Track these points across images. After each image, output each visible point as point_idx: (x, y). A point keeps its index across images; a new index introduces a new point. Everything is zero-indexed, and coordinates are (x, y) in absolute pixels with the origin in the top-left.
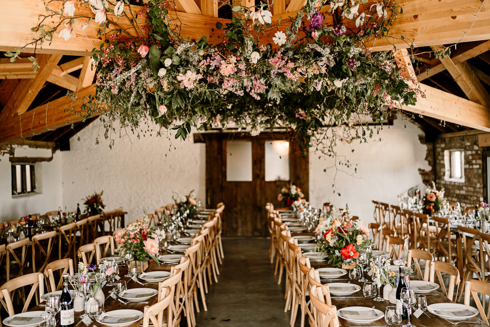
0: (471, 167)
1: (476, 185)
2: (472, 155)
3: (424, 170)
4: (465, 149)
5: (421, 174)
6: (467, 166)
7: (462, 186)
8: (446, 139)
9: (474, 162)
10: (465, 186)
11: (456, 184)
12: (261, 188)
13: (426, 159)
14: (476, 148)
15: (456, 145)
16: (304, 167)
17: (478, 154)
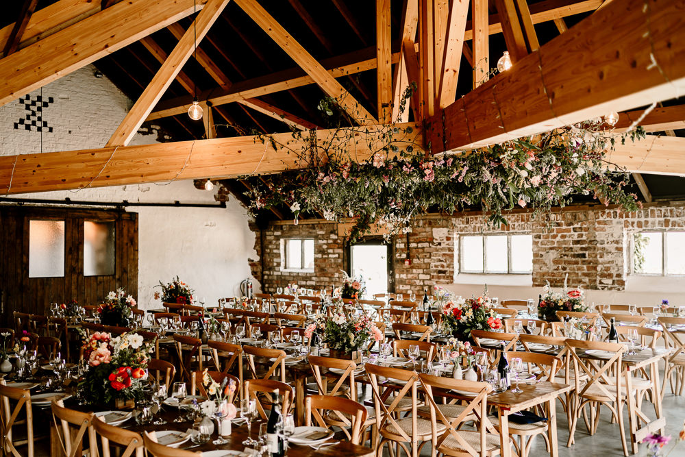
0: (325, 256)
1: (333, 274)
2: (327, 244)
3: (253, 261)
4: (316, 238)
5: (250, 265)
6: (320, 256)
7: (311, 277)
8: (284, 227)
9: (331, 251)
10: (316, 276)
11: (300, 274)
12: (78, 287)
13: (254, 249)
14: (333, 236)
15: (300, 234)
16: (132, 257)
17: (338, 244)
